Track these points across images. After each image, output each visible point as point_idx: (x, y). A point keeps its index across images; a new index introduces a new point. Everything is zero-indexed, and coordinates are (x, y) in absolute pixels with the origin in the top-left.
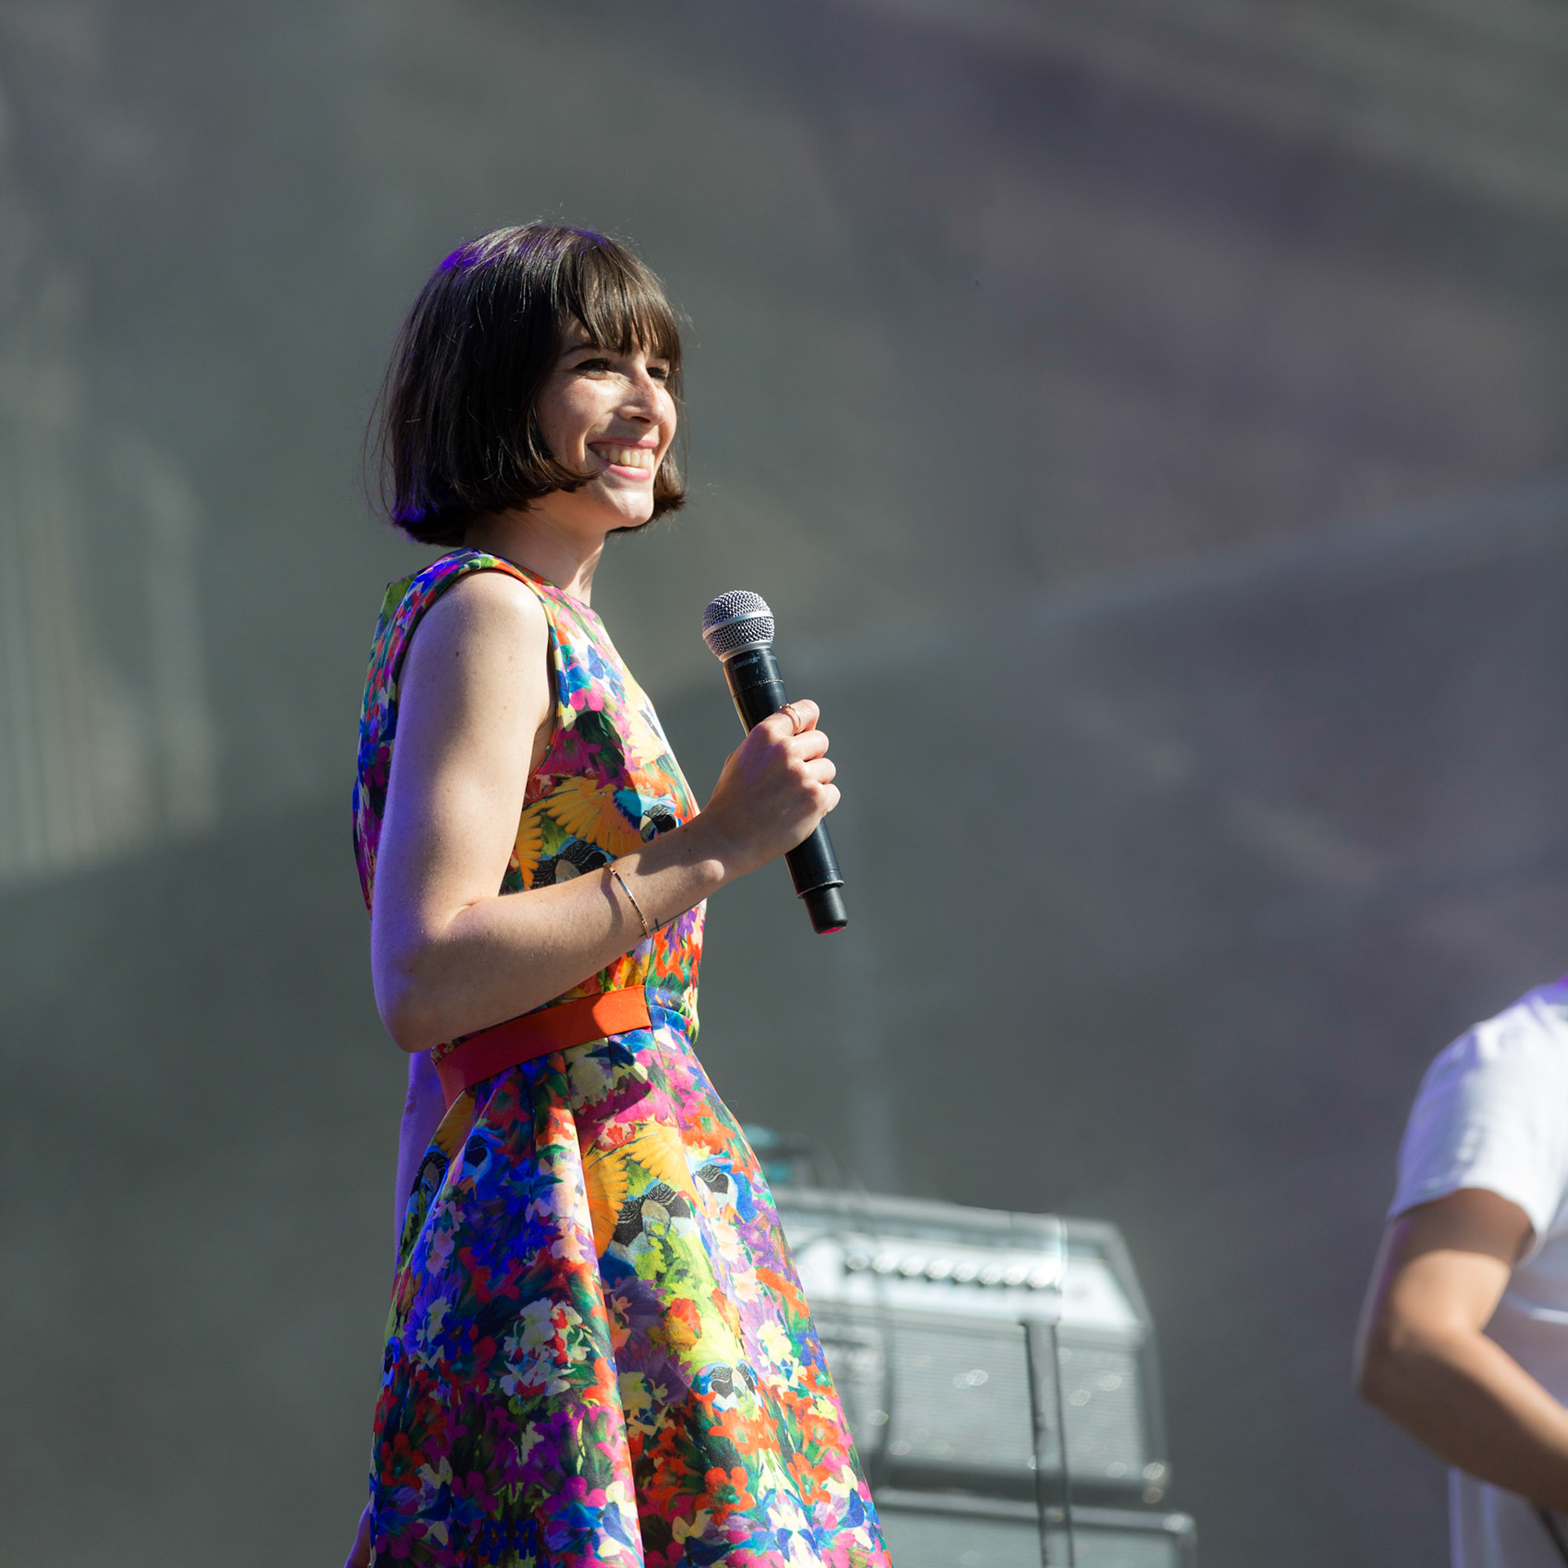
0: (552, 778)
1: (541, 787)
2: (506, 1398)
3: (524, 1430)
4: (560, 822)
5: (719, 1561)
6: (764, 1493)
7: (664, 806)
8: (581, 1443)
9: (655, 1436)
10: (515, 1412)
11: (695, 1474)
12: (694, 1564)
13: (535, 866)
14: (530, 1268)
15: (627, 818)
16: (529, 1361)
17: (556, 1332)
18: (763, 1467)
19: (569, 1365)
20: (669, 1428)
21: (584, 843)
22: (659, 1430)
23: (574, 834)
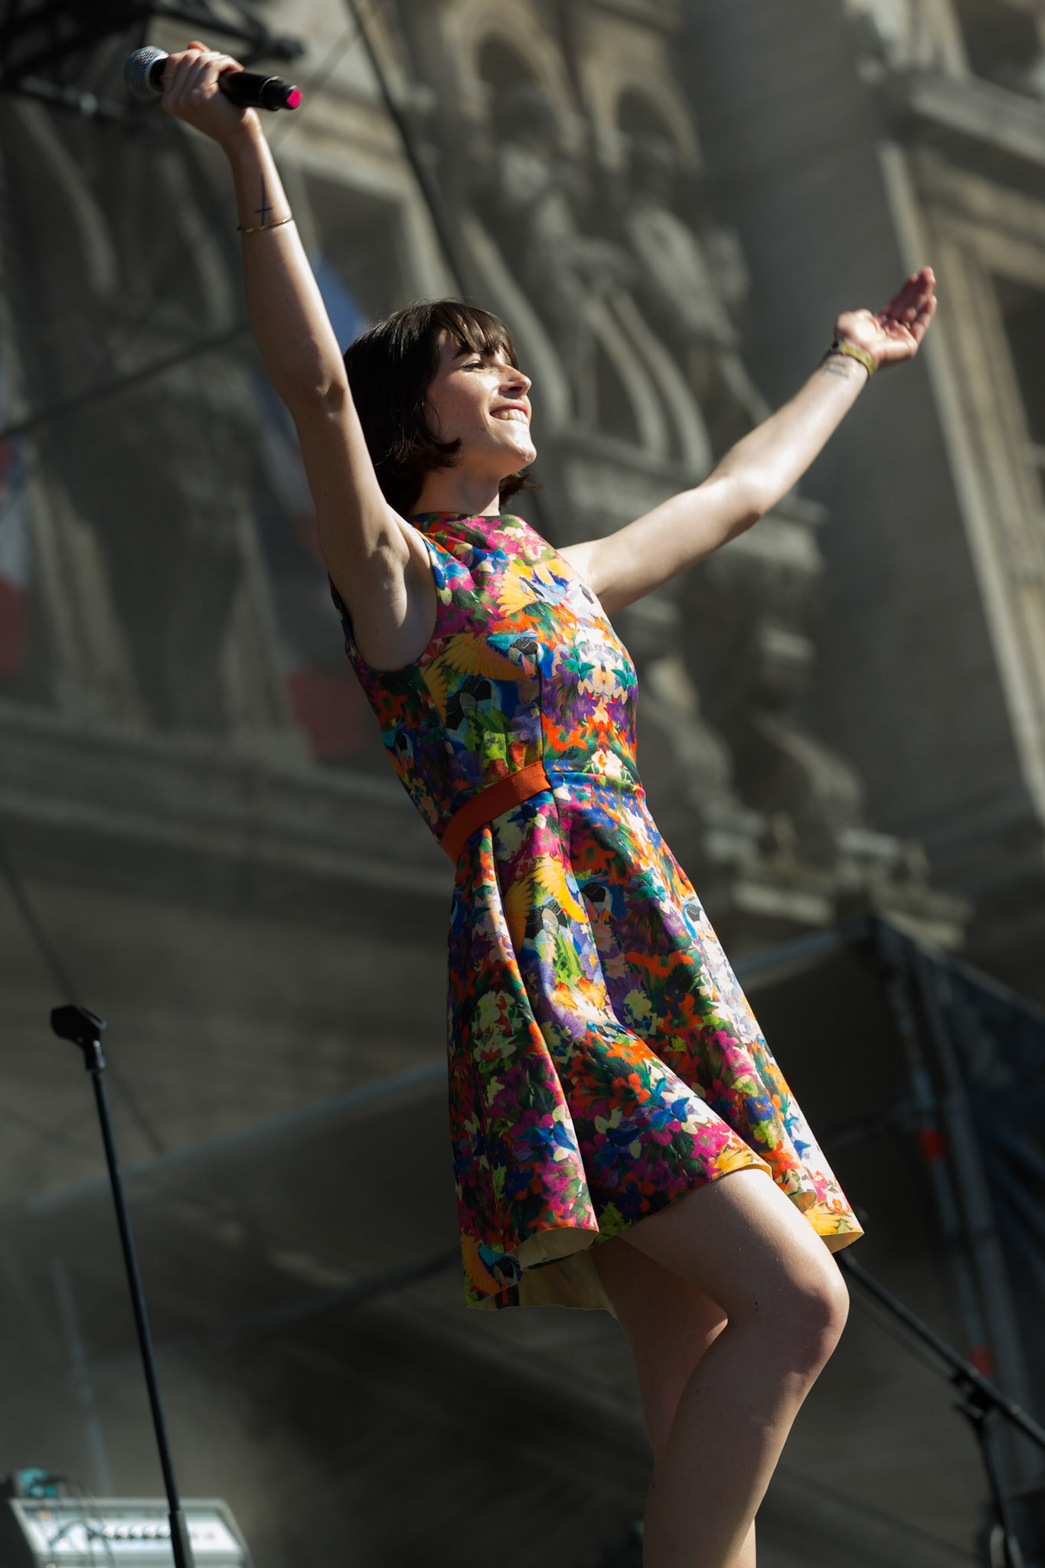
0: (443, 640)
1: (438, 646)
2: (477, 1064)
3: (489, 1083)
4: (455, 667)
5: (634, 1141)
6: (656, 1084)
7: (526, 638)
8: (530, 1086)
9: (568, 1064)
10: (481, 1072)
11: (604, 1085)
12: (616, 1146)
13: (445, 702)
14: (479, 972)
15: (498, 652)
16: (486, 1036)
17: (502, 1013)
18: (650, 1068)
19: (513, 1033)
20: (577, 1056)
21: (473, 677)
22: (570, 1058)
23: (465, 673)
